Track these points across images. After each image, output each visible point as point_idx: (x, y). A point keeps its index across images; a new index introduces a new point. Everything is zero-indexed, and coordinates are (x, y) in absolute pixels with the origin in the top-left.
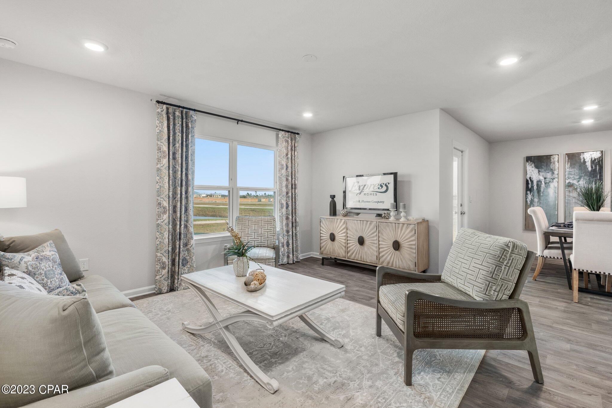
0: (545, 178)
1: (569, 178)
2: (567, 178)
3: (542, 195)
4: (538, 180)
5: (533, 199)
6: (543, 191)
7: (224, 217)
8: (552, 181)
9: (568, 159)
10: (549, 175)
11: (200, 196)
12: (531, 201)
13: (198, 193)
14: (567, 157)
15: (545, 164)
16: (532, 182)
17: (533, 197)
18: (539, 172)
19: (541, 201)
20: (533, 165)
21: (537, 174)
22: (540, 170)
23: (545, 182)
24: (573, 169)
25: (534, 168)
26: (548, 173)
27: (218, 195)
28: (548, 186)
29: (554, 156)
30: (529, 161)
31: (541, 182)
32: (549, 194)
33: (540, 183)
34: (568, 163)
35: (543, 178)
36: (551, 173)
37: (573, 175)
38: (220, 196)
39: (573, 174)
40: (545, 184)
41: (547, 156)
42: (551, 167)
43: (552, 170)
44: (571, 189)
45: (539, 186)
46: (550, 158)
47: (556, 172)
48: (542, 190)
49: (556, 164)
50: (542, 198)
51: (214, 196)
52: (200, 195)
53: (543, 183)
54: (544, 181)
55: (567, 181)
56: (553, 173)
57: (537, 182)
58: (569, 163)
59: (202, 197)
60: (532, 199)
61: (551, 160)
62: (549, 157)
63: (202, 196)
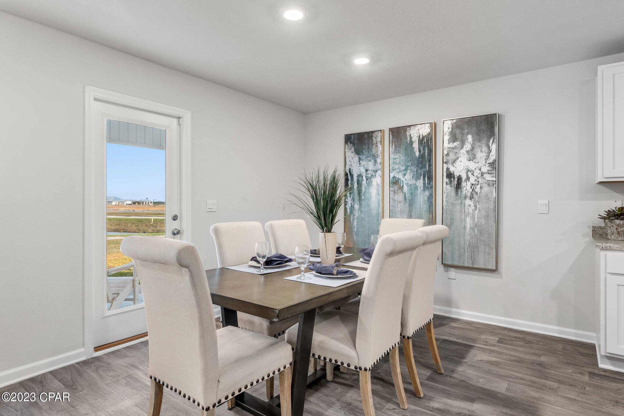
0: (367, 170)
1: (393, 170)
2: (392, 171)
3: (363, 197)
4: (359, 173)
5: (353, 205)
6: (365, 192)
7: (130, 232)
8: (374, 174)
9: (393, 138)
10: (370, 165)
11: (124, 202)
12: (351, 209)
13: (120, 199)
14: (391, 135)
15: (366, 148)
16: (352, 176)
17: (353, 201)
18: (360, 159)
19: (362, 209)
20: (353, 149)
21: (357, 163)
22: (361, 156)
23: (366, 176)
24: (398, 155)
25: (354, 153)
26: (370, 161)
27: (148, 202)
28: (370, 184)
29: (376, 133)
30: (349, 143)
31: (362, 177)
32: (371, 197)
33: (360, 178)
34: (392, 145)
35: (364, 171)
36: (373, 161)
37: (399, 165)
38: (151, 203)
39: (399, 162)
40: (367, 179)
41: (368, 133)
42: (374, 151)
43: (374, 156)
44: (396, 188)
45: (359, 183)
46: (372, 136)
47: (379, 160)
48: (363, 190)
49: (378, 146)
50: (363, 203)
51: (143, 204)
52: (122, 202)
53: (364, 178)
54: (365, 174)
55: (392, 175)
56: (376, 162)
57: (357, 176)
58: (394, 144)
59: (125, 205)
60: (351, 206)
61: (372, 140)
62: (370, 135)
63: (126, 203)
